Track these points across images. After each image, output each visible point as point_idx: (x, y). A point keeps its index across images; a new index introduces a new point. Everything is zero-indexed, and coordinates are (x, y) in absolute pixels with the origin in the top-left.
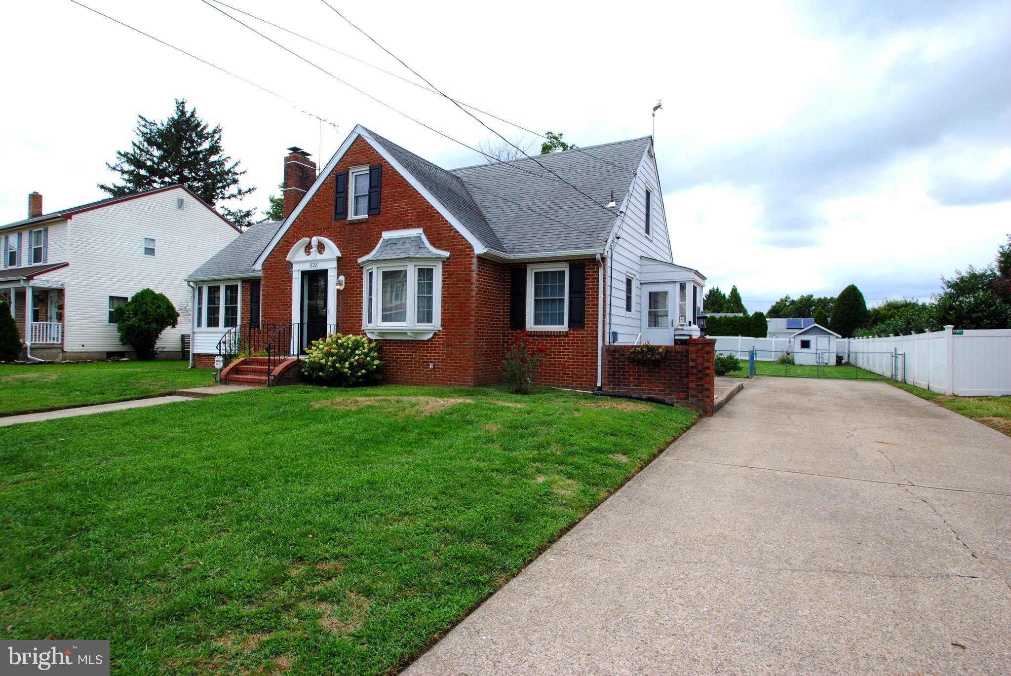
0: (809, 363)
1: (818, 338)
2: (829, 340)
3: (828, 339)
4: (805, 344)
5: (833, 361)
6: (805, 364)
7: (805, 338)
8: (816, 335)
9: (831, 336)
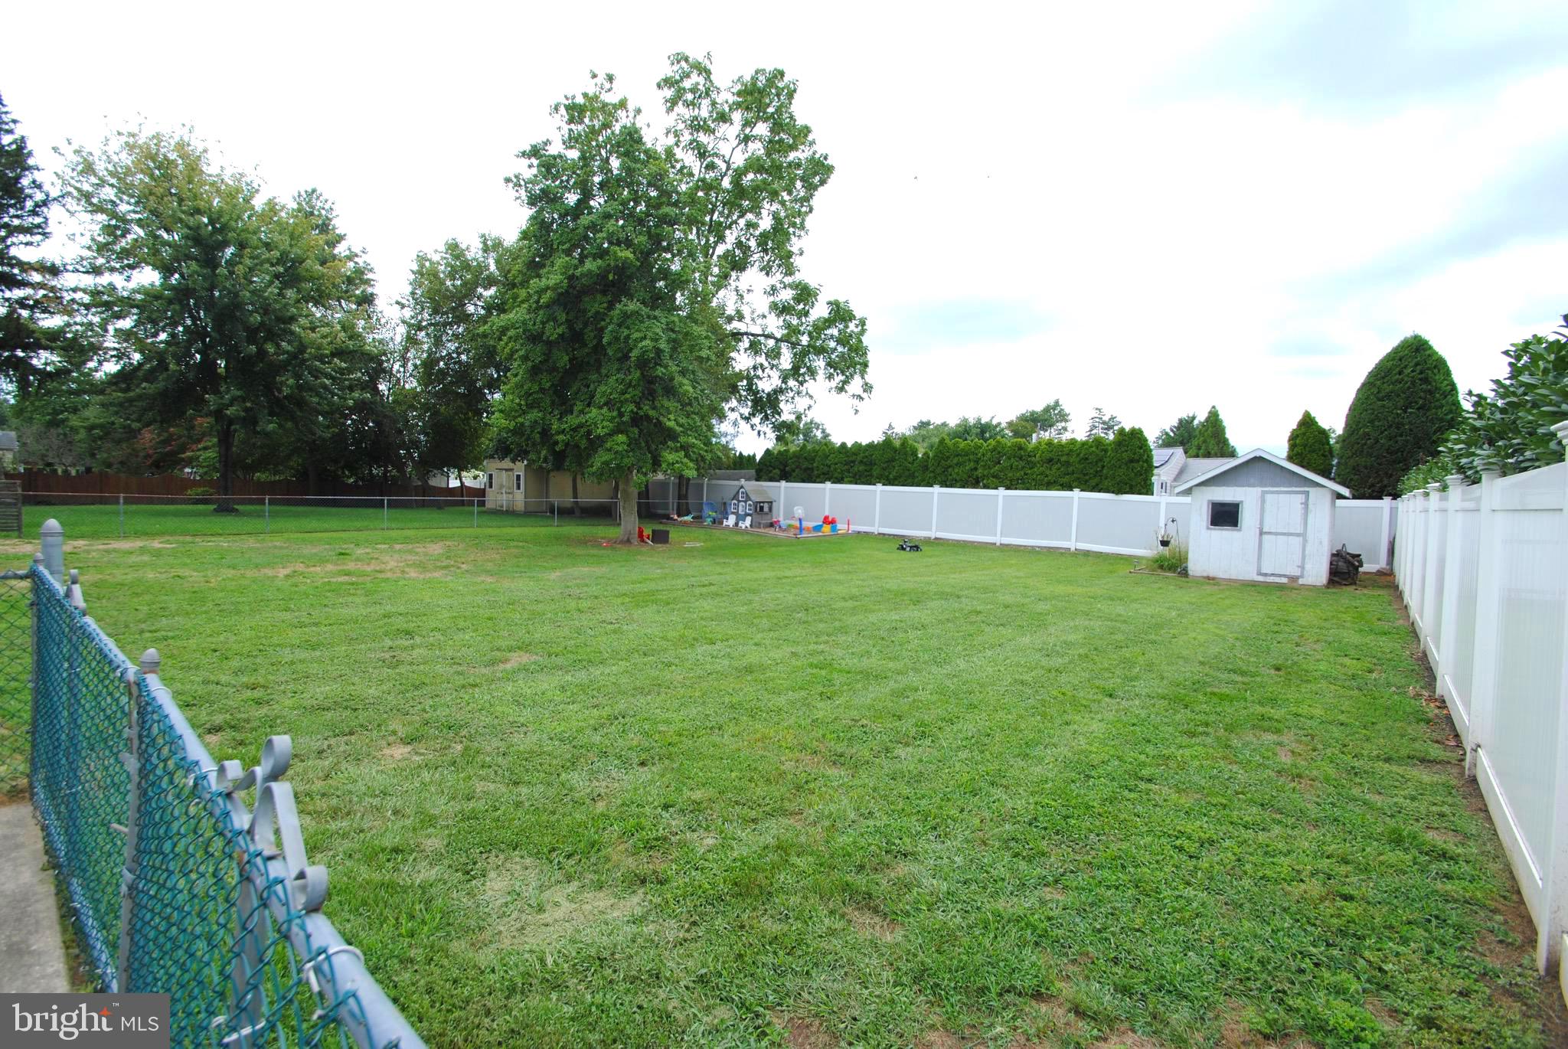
0: (1234, 574)
1: (1268, 497)
2: (1306, 504)
3: (1301, 498)
4: (1225, 516)
5: (1317, 572)
6: (1221, 575)
7: (1225, 494)
8: (1261, 486)
9: (1312, 491)
